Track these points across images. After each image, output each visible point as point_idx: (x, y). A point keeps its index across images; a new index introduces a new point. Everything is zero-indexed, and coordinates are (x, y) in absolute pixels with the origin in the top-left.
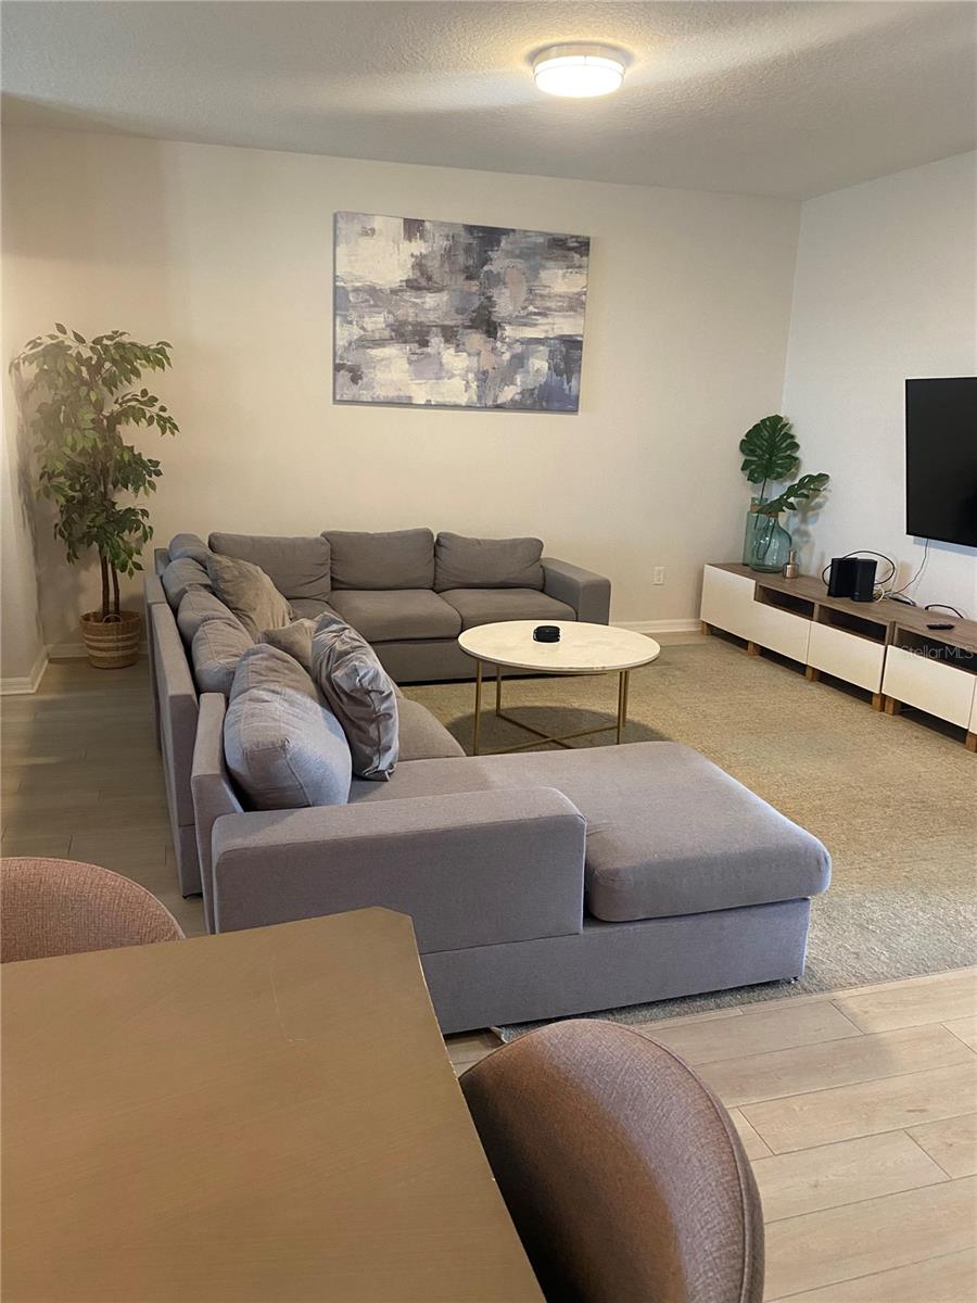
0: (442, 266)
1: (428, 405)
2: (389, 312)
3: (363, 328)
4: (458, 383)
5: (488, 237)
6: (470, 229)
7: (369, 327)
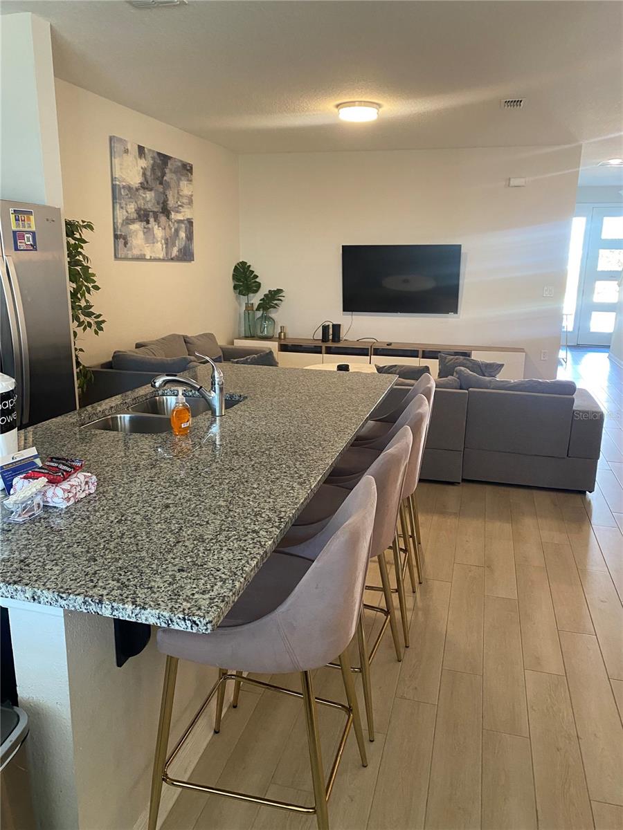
0: (151, 176)
1: (151, 260)
2: (136, 202)
3: (127, 212)
4: (159, 245)
5: (164, 159)
6: (159, 154)
7: (129, 211)
